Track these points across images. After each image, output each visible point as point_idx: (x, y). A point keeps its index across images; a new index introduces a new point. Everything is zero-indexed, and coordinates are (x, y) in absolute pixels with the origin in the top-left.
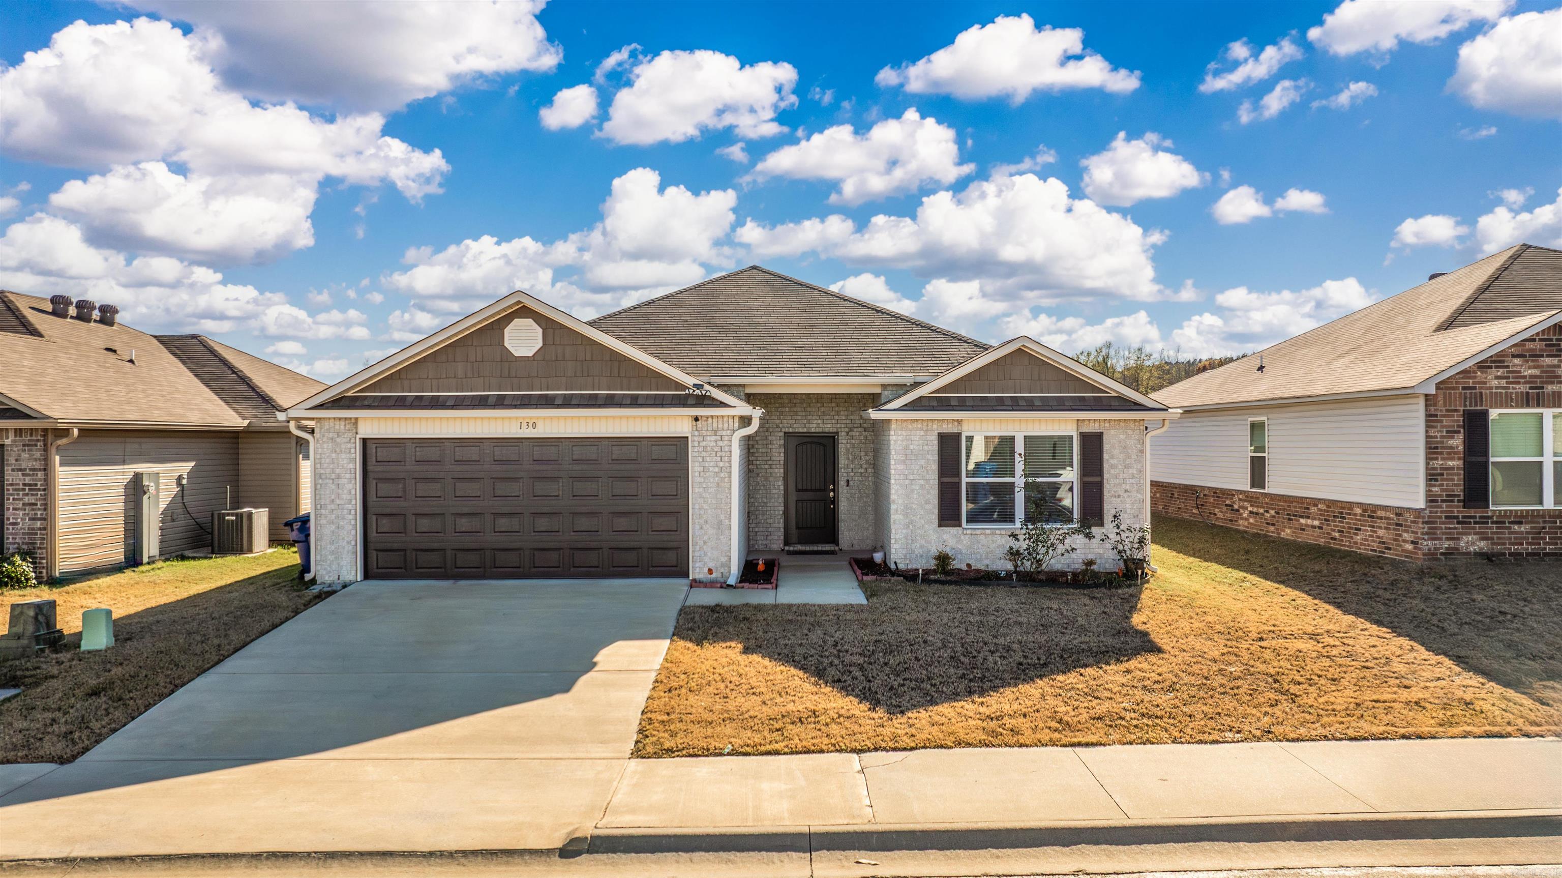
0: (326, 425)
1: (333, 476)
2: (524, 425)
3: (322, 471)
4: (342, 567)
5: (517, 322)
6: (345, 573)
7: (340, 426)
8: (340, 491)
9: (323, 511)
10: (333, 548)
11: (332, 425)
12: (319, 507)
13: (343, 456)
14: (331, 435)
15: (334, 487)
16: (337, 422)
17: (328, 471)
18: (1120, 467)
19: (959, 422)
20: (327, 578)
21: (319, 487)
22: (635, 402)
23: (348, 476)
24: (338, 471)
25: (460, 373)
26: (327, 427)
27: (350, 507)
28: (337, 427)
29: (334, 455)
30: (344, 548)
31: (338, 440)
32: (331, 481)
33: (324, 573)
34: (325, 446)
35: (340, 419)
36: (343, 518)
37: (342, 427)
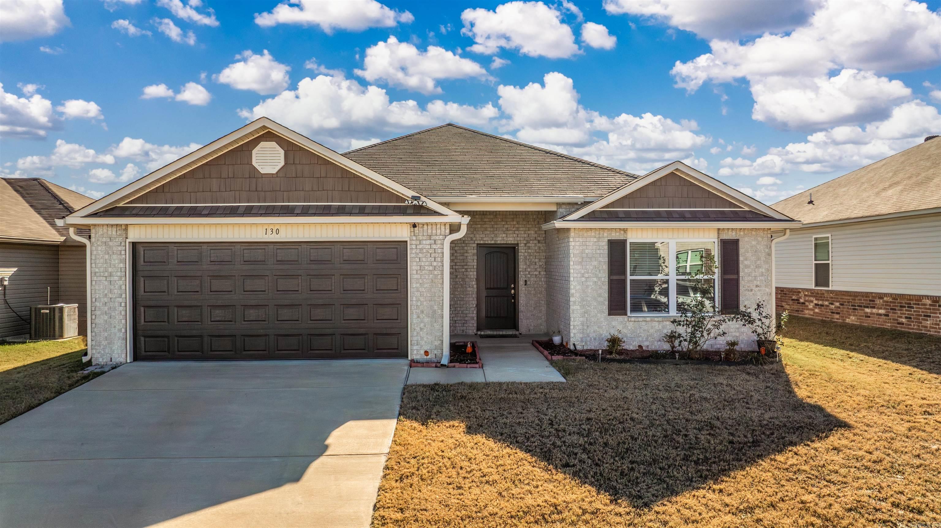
0: (100, 231)
1: (106, 274)
2: (269, 232)
3: (97, 270)
4: (113, 352)
5: (263, 144)
6: (117, 356)
7: (113, 232)
8: (112, 287)
9: (98, 304)
10: (106, 334)
11: (105, 231)
12: (94, 300)
13: (115, 257)
14: (104, 240)
15: (106, 283)
16: (110, 229)
17: (102, 270)
18: (752, 267)
19: (625, 230)
20: (101, 360)
21: (94, 283)
22: (362, 211)
23: (119, 274)
24: (110, 270)
25: (215, 188)
26: (101, 232)
27: (120, 300)
28: (110, 233)
29: (107, 257)
30: (115, 334)
31: (111, 244)
32: (104, 278)
33: (99, 355)
34: (100, 248)
35: (112, 225)
36: (115, 309)
37: (114, 233)
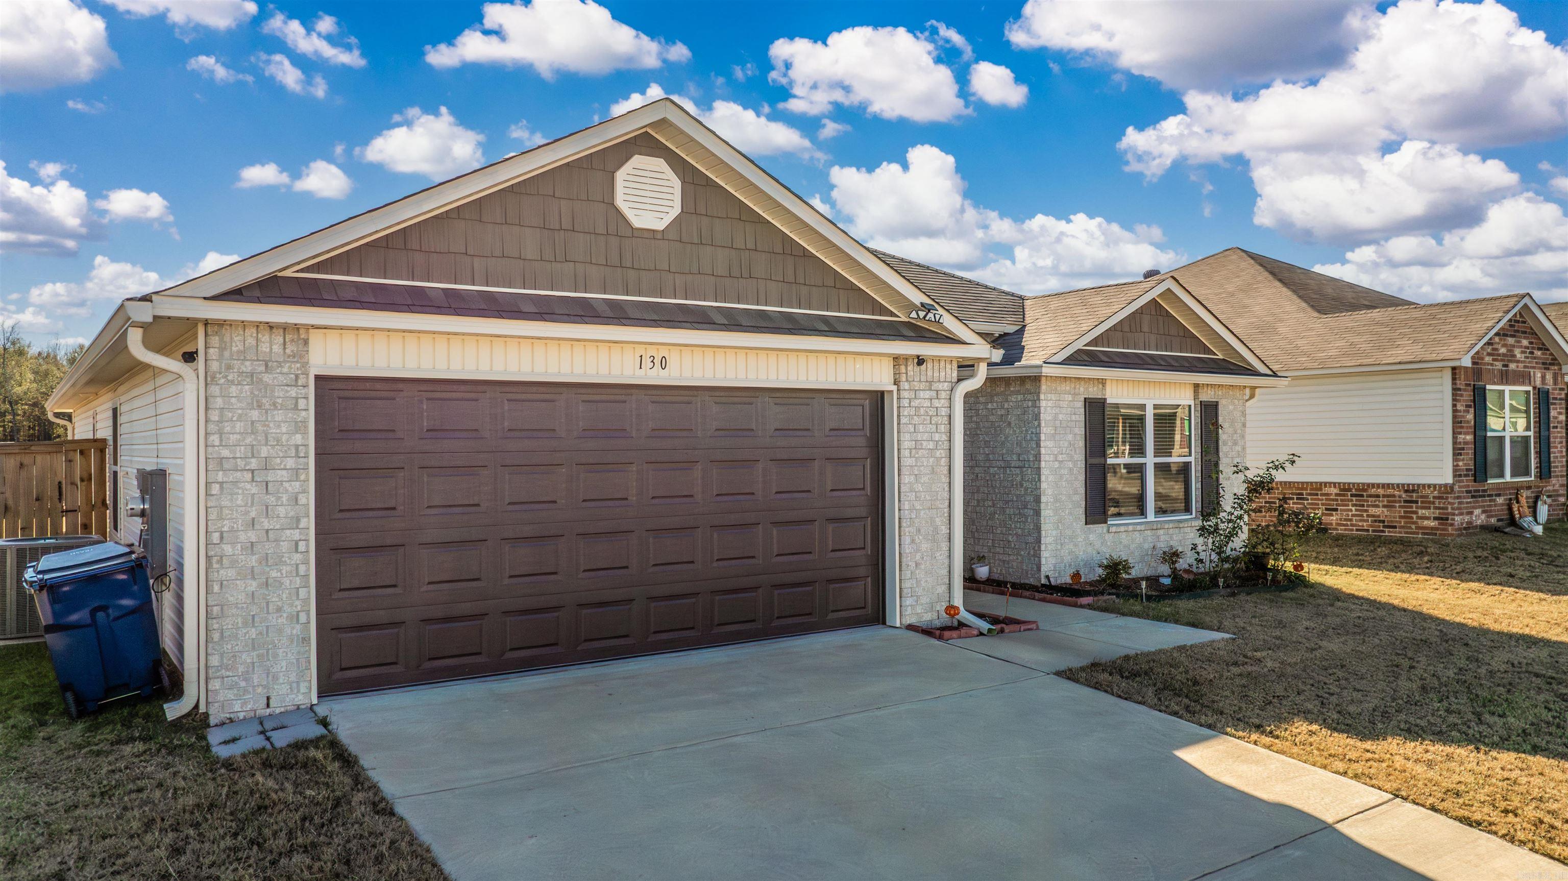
0: (237, 342)
1: (254, 464)
2: (647, 363)
3: (225, 453)
4: (275, 678)
5: (638, 161)
6: (285, 689)
7: (272, 345)
8: (271, 500)
9: (228, 549)
10: (253, 633)
11: (251, 341)
12: (216, 537)
13: (279, 415)
14: (248, 367)
15: (254, 490)
16: (265, 337)
17: (240, 452)
19: (1104, 383)
20: (237, 708)
21: (215, 489)
23: (290, 463)
24: (264, 452)
25: (530, 251)
26: (237, 346)
27: (296, 534)
28: (265, 348)
29: (255, 414)
30: (280, 631)
31: (267, 378)
32: (248, 476)
33: (230, 695)
34: (234, 390)
35: (271, 327)
36: (280, 562)
37: (277, 348)
